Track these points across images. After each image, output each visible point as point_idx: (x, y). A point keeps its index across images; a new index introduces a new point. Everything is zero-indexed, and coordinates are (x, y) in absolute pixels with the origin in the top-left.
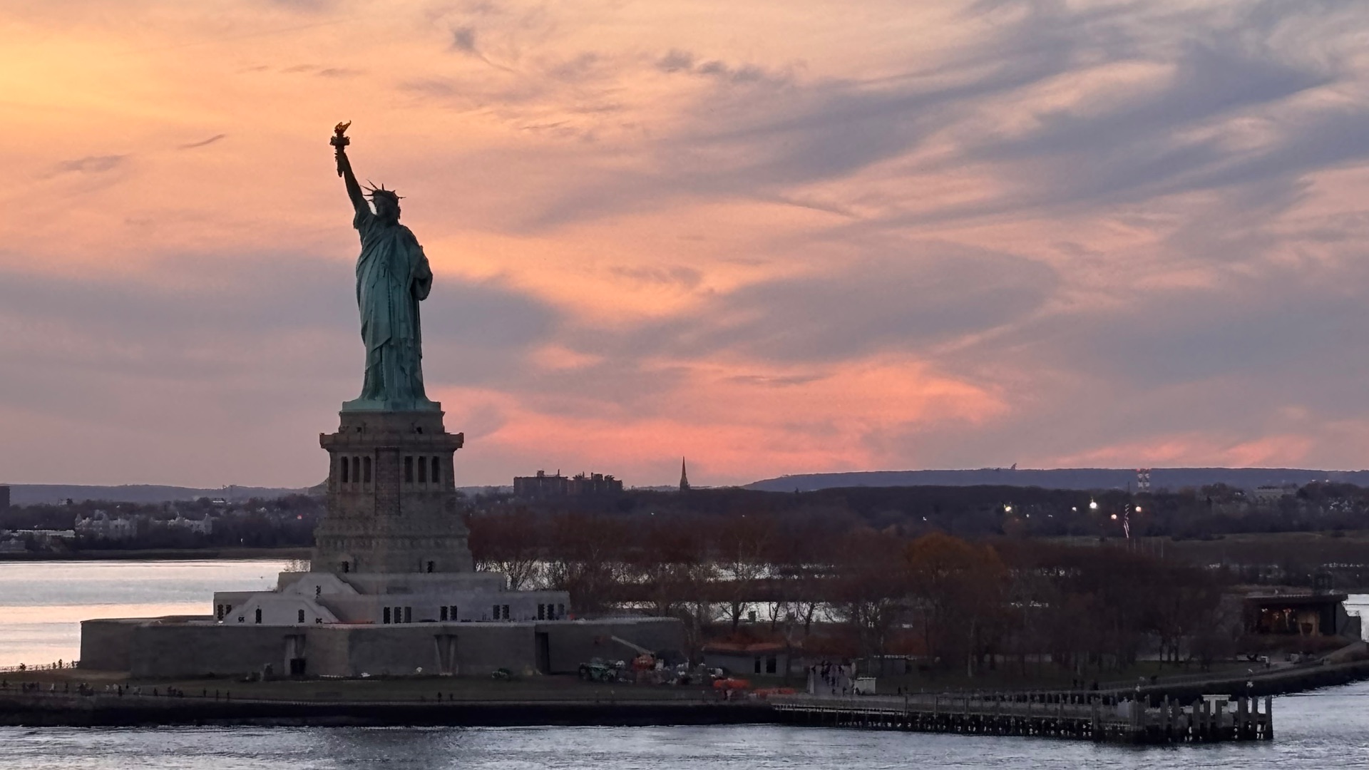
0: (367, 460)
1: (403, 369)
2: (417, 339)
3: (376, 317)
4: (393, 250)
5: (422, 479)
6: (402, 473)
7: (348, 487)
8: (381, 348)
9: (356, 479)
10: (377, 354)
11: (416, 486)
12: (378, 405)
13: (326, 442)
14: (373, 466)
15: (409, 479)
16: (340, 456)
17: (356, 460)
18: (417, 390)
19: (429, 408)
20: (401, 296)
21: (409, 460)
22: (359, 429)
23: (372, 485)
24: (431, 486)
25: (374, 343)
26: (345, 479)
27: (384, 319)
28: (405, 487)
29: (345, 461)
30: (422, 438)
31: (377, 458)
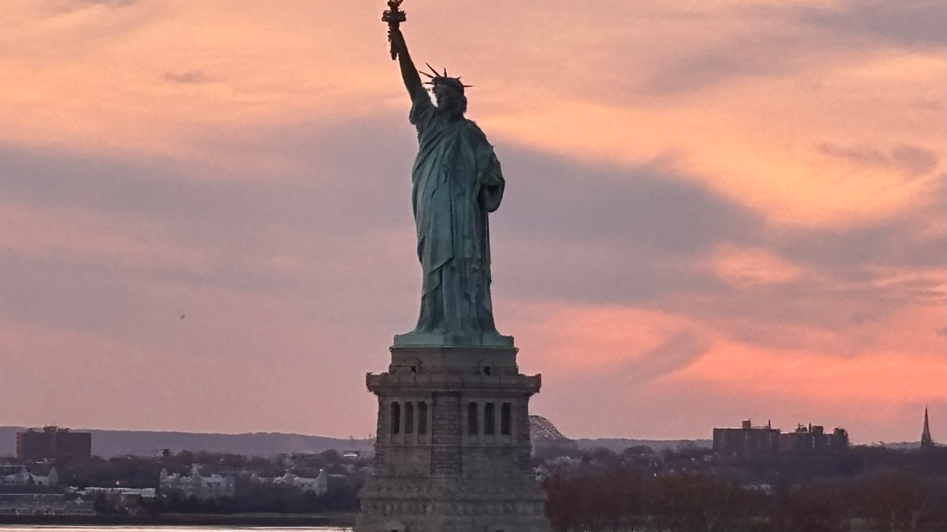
0: (422, 406)
1: (467, 296)
2: (485, 259)
3: (435, 232)
4: (457, 149)
5: (490, 430)
6: (465, 423)
7: (400, 439)
8: (440, 270)
9: (409, 430)
10: (436, 278)
11: (482, 439)
12: (436, 339)
13: (374, 383)
14: (429, 413)
15: (473, 430)
16: (389, 401)
17: (409, 406)
18: (485, 322)
19: (499, 344)
20: (466, 207)
21: (473, 406)
22: (414, 369)
23: (428, 436)
24: (500, 439)
25: (433, 262)
26: (396, 430)
27: (445, 234)
28: (467, 440)
29: (396, 406)
30: (491, 380)
31: (435, 404)
